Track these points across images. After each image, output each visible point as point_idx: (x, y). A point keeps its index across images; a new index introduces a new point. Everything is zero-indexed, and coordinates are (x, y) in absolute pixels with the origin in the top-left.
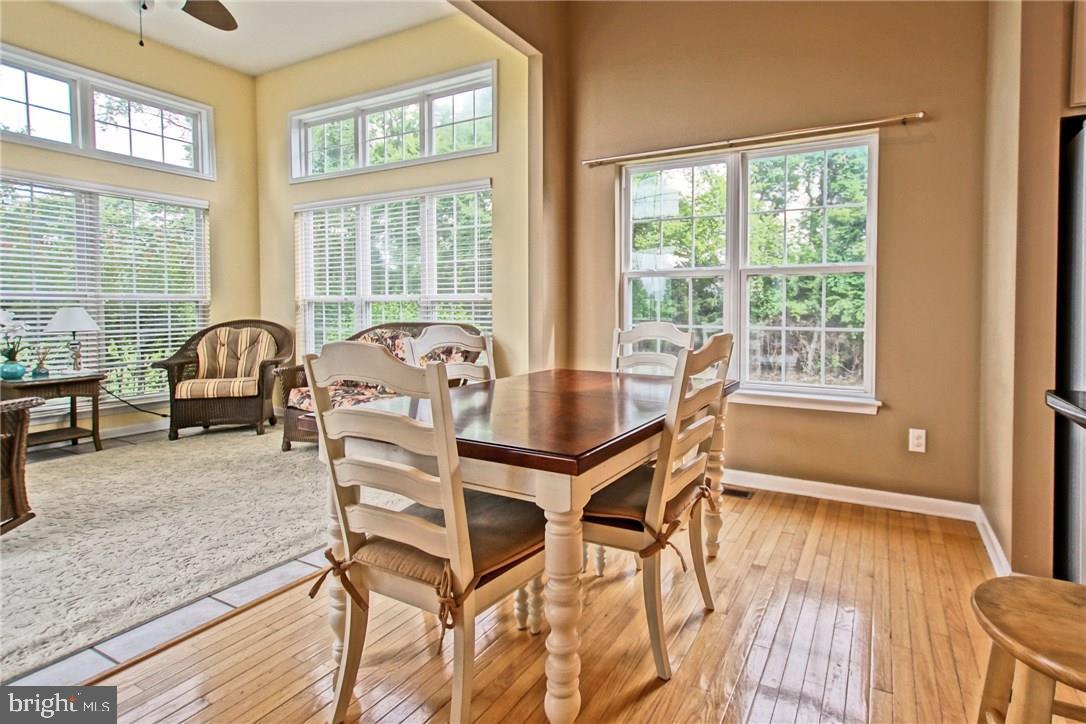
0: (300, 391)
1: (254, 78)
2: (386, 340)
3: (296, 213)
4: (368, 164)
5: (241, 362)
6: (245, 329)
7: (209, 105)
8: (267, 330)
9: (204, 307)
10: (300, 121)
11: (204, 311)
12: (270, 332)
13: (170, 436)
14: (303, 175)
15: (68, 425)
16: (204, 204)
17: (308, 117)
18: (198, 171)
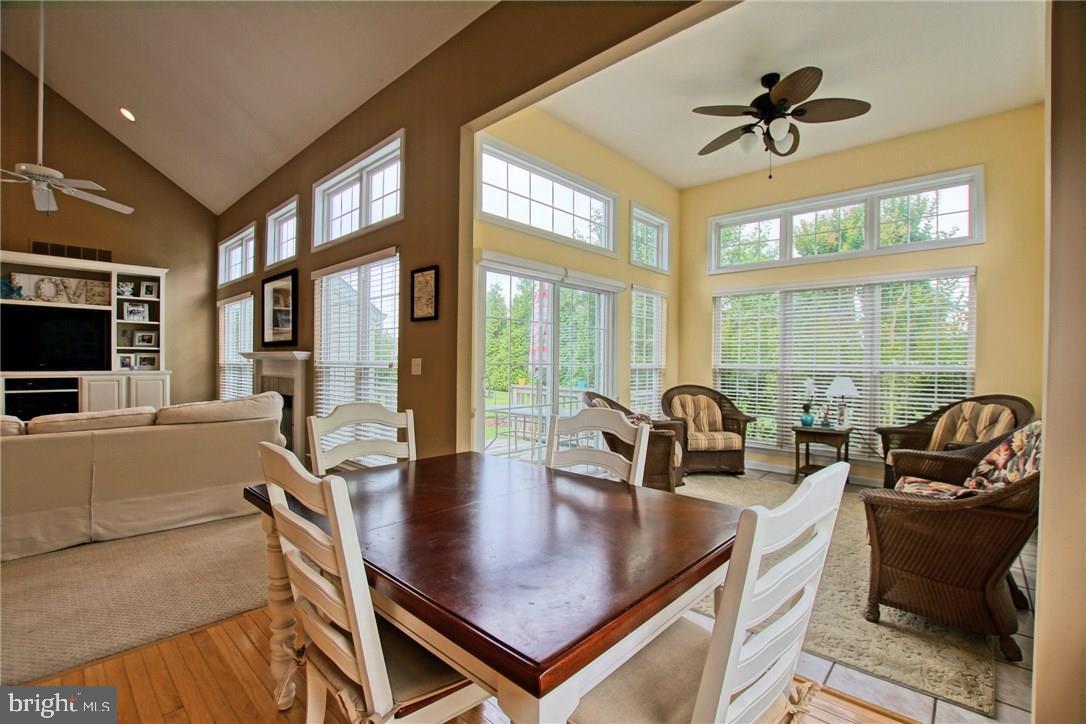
6: (989, 405)
8: (1010, 407)
12: (1012, 410)
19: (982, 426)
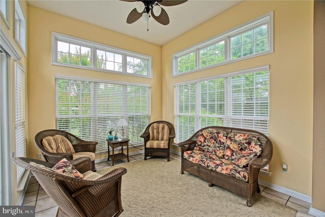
0: (187, 153)
1: (161, 47)
2: (214, 133)
3: (174, 87)
4: (200, 67)
5: (160, 134)
6: (160, 124)
7: (151, 56)
8: (166, 124)
9: (149, 117)
10: (175, 57)
11: (149, 118)
12: (167, 125)
13: (144, 159)
14: (176, 74)
15: (121, 152)
16: (150, 86)
17: (177, 55)
18: (148, 76)
19: (160, 130)
